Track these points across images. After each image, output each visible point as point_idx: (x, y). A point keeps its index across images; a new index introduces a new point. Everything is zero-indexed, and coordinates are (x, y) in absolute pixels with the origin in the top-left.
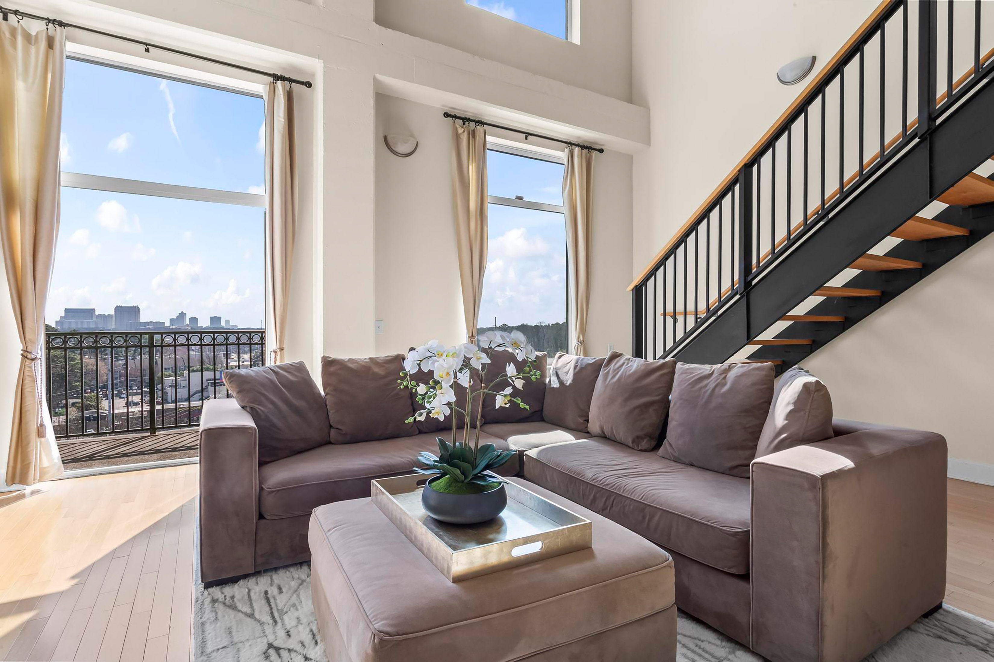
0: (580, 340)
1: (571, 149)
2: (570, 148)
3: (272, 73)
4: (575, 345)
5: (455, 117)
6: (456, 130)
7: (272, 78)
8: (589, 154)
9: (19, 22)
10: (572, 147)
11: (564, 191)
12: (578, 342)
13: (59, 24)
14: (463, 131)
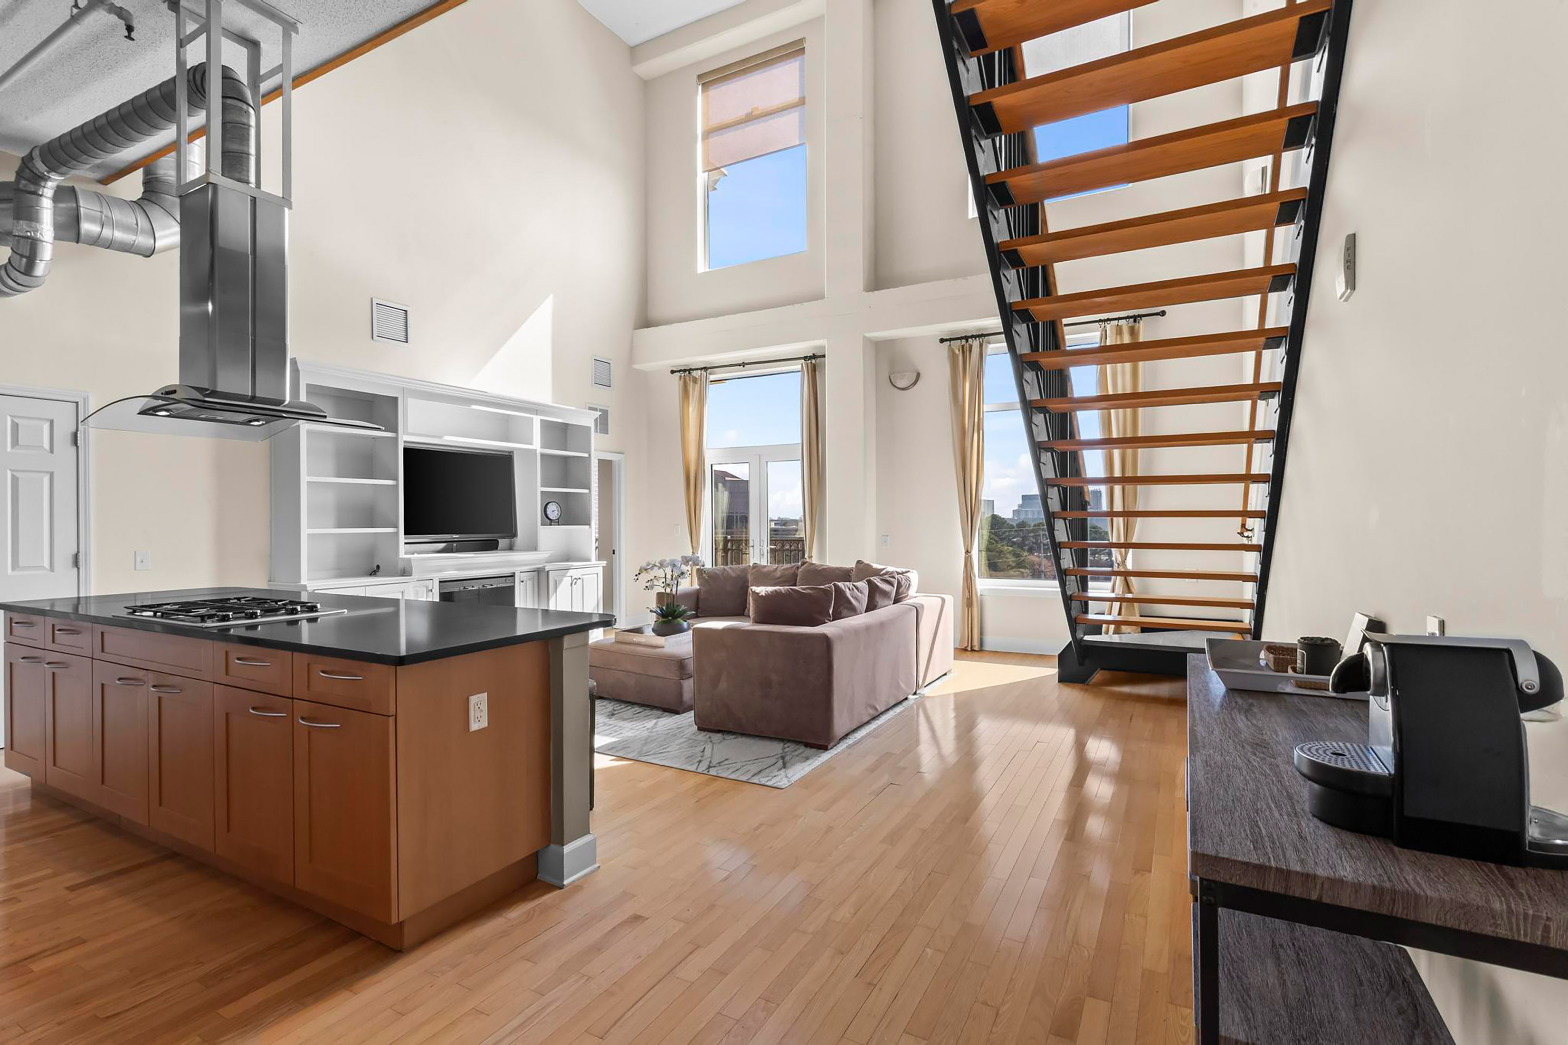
3: (803, 356)
6: (953, 351)
7: (803, 360)
8: (1136, 326)
9: (691, 374)
13: (705, 369)
14: (959, 351)
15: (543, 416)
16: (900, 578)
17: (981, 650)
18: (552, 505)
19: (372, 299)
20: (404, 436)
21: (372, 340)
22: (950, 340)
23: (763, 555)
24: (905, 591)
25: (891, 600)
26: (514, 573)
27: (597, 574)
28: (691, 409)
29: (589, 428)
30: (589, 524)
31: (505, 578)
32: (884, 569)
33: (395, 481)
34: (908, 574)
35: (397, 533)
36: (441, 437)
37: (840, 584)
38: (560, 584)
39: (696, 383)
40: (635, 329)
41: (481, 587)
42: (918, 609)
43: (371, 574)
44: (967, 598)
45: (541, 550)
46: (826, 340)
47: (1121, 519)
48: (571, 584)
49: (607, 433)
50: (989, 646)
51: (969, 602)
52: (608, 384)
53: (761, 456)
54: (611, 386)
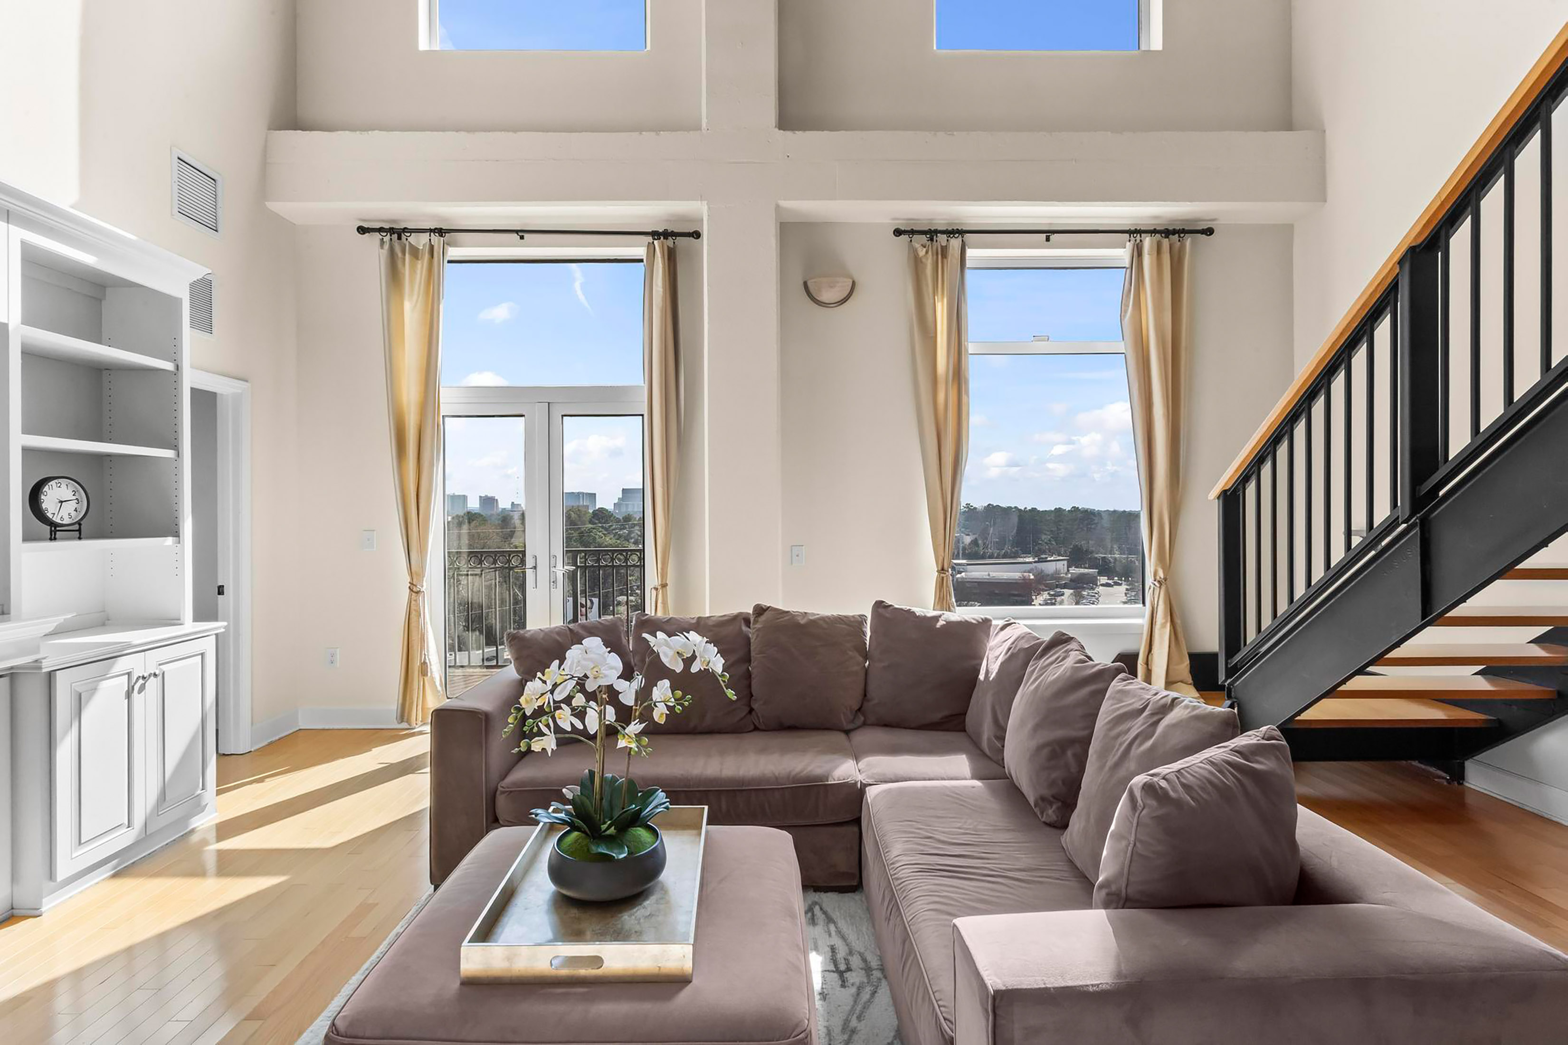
0: (1158, 578)
1: (1138, 241)
2: (1136, 240)
3: (650, 231)
4: (1150, 586)
5: (912, 232)
6: (915, 251)
7: (651, 237)
8: (1179, 243)
9: (407, 239)
10: (1141, 236)
11: (1125, 316)
12: (1155, 581)
13: (440, 232)
14: (926, 252)
15: (31, 232)
23: (555, 582)
27: (202, 655)
28: (407, 306)
29: (176, 302)
30: (176, 534)
39: (417, 258)
40: (269, 129)
45: (23, 613)
46: (702, 204)
48: (129, 695)
49: (211, 329)
52: (211, 223)
53: (550, 404)
54: (218, 230)
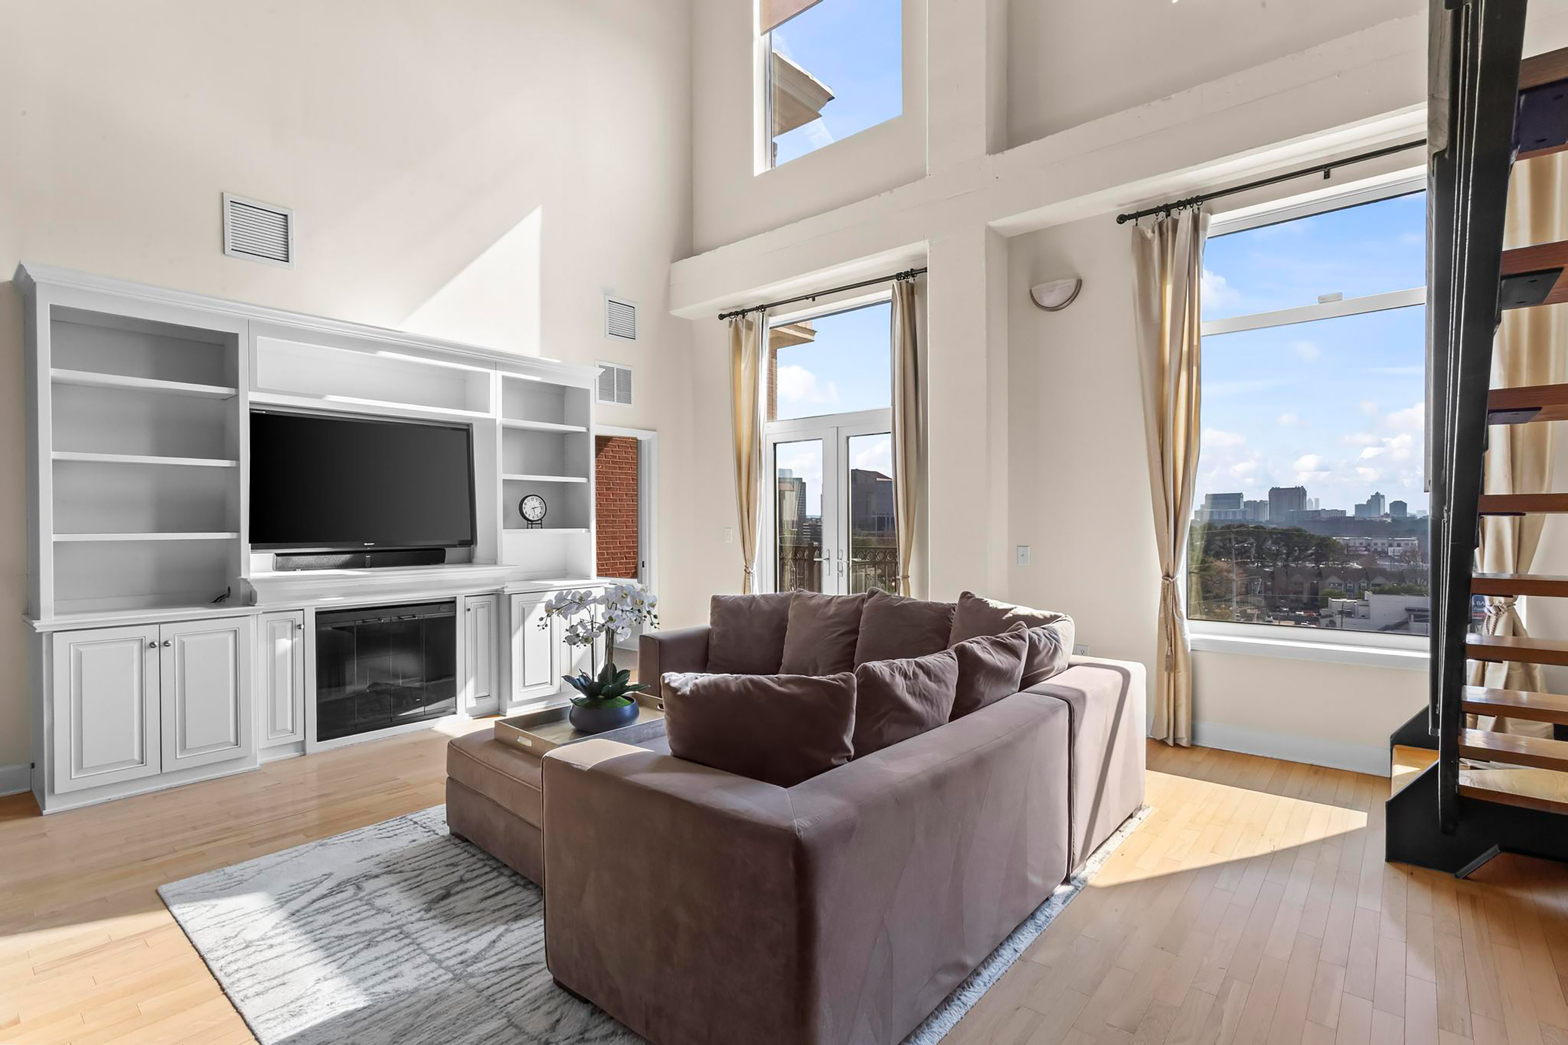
3: (896, 274)
5: (1139, 215)
6: (1141, 234)
7: (896, 280)
9: (745, 317)
13: (762, 308)
14: (1154, 232)
15: (507, 371)
16: (1035, 637)
17: (1193, 746)
18: (529, 501)
19: (223, 194)
20: (250, 393)
21: (223, 255)
22: (1137, 215)
23: (842, 571)
24: (1046, 661)
25: (1014, 684)
26: (455, 597)
28: (743, 366)
29: (586, 392)
30: (586, 527)
31: (439, 605)
32: (1011, 610)
33: (235, 462)
34: (1054, 625)
35: (238, 540)
36: (320, 397)
37: (879, 666)
38: (529, 614)
39: (751, 329)
40: (671, 262)
41: (394, 619)
42: (1072, 703)
43: (215, 601)
44: (1167, 656)
45: (504, 562)
46: (927, 241)
47: (1506, 522)
49: (630, 403)
50: (1208, 737)
51: (1170, 664)
52: (631, 336)
53: (839, 429)
54: (636, 338)
